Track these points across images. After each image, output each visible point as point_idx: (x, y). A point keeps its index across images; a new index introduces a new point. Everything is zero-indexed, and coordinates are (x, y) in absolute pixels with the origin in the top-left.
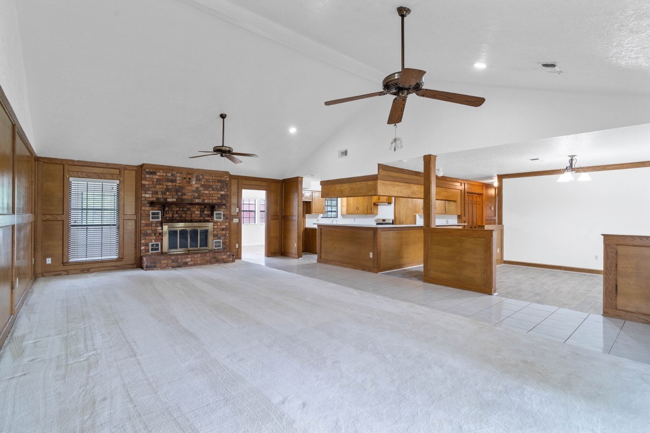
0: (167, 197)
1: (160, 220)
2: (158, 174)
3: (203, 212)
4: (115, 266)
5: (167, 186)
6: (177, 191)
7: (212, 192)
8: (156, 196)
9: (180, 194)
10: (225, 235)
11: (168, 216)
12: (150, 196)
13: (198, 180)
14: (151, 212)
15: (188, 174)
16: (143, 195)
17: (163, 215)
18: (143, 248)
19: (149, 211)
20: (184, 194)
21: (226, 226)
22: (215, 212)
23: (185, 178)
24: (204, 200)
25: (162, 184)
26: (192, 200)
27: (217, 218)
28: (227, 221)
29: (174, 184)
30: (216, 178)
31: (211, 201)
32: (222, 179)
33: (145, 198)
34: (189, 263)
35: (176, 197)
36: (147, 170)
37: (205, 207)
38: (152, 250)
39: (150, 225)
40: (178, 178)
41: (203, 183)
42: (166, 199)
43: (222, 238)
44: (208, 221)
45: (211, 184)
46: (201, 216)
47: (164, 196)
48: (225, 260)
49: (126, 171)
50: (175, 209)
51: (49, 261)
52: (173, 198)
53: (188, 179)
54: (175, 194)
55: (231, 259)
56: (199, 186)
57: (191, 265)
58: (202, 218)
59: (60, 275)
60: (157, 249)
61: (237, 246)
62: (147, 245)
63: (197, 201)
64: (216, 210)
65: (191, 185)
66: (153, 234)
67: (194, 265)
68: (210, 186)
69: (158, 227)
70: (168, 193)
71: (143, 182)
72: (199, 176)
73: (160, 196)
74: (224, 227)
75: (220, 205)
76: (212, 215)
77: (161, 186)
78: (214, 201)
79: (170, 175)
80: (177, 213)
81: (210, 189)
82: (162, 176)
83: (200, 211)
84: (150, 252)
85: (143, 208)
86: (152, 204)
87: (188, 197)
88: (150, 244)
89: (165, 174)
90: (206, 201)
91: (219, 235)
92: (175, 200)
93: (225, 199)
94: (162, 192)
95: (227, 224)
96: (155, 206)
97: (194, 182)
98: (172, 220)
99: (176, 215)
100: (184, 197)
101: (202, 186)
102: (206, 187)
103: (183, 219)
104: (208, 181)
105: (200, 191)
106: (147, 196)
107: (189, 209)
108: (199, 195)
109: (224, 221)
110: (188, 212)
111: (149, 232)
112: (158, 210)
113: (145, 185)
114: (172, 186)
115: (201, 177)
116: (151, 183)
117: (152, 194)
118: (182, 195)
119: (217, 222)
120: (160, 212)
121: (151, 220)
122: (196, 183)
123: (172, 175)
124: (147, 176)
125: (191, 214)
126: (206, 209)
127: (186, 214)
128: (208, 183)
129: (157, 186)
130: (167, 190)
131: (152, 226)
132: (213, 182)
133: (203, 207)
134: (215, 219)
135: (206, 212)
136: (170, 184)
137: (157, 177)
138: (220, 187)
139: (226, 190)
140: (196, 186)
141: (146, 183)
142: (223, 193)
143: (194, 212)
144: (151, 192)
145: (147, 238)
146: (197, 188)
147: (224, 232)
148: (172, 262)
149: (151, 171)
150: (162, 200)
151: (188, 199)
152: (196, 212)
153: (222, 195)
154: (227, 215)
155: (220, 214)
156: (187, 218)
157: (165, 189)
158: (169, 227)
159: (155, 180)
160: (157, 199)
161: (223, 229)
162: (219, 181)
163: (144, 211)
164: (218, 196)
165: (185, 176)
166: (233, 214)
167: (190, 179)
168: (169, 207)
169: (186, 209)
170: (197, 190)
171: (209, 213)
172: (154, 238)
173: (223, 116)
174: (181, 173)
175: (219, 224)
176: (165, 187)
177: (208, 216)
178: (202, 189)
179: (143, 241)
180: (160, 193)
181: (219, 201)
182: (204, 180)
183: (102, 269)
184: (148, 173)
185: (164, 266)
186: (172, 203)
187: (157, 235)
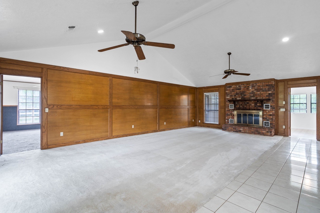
0: (236, 97)
1: (233, 108)
2: (232, 87)
3: (257, 104)
4: (217, 127)
5: (237, 92)
6: (241, 94)
7: (262, 93)
8: (232, 97)
9: (243, 95)
10: (272, 119)
11: (237, 106)
12: (229, 97)
13: (253, 87)
14: (230, 105)
15: (247, 84)
16: (226, 97)
17: (235, 106)
18: (226, 121)
19: (229, 104)
20: (245, 95)
21: (273, 113)
22: (264, 105)
23: (245, 87)
24: (257, 97)
25: (234, 92)
26: (249, 98)
27: (266, 108)
28: (274, 110)
29: (240, 91)
30: (265, 84)
31: (262, 98)
32: (269, 83)
33: (227, 98)
34: (242, 131)
35: (241, 97)
36: (228, 86)
37: (258, 102)
38: (230, 122)
39: (229, 110)
40: (242, 88)
41: (256, 88)
42: (236, 98)
43: (270, 120)
44: (260, 110)
45: (262, 88)
46: (255, 107)
47: (235, 97)
48: (265, 134)
49: (221, 88)
50: (241, 103)
51: (200, 121)
52: (239, 98)
53: (247, 87)
54: (240, 95)
55: (269, 134)
56: (254, 90)
57: (243, 132)
58: (256, 108)
59: (202, 127)
60: (232, 122)
61: (284, 127)
62: (228, 120)
63: (252, 98)
64: (265, 103)
65: (249, 90)
66: (231, 115)
67: (245, 133)
68: (262, 89)
69: (233, 112)
70: (237, 96)
71: (227, 92)
72: (254, 85)
73: (233, 97)
74: (272, 113)
75: (268, 100)
76: (262, 106)
77: (234, 93)
78: (264, 98)
79: (238, 86)
80: (241, 105)
81: (261, 91)
82: (234, 88)
83: (255, 104)
84: (229, 123)
85: (227, 103)
86: (230, 101)
87: (247, 96)
88: (229, 119)
89: (235, 87)
90: (258, 98)
91: (268, 118)
92: (240, 98)
93: (272, 96)
94: (234, 95)
95: (274, 112)
96: (231, 102)
97: (251, 88)
98: (239, 109)
99: (241, 106)
100: (245, 97)
101: (255, 90)
102: (258, 90)
103: (245, 108)
104: (259, 86)
105: (254, 93)
106: (228, 97)
107: (248, 103)
108: (253, 95)
109: (271, 110)
110: (248, 105)
111: (229, 114)
112: (233, 104)
113: (227, 93)
114: (239, 92)
115: (255, 85)
116: (229, 91)
117: (230, 97)
118: (244, 96)
119: (266, 110)
120: (233, 105)
121: (230, 108)
122: (252, 89)
123: (239, 86)
124: (228, 89)
125: (249, 106)
126: (258, 103)
127: (246, 105)
128: (259, 88)
129: (232, 93)
130: (237, 94)
131: (230, 111)
132: (262, 87)
133: (256, 101)
134: (264, 109)
135: (258, 105)
136: (238, 91)
137: (232, 88)
138: (268, 89)
139: (272, 90)
140: (252, 90)
141: (228, 92)
142: (270, 92)
143: (251, 104)
144: (229, 96)
145: (228, 116)
146: (253, 91)
147: (271, 117)
148: (234, 129)
149: (229, 86)
150: (234, 99)
151: (247, 98)
152: (252, 105)
153: (269, 94)
154: (274, 106)
155: (269, 106)
156: (247, 108)
157: (236, 94)
158: (237, 112)
159: (231, 90)
160: (232, 98)
161: (271, 115)
162: (267, 85)
163: (227, 104)
164: (266, 94)
165: (245, 86)
166: (280, 105)
167: (248, 87)
168: (237, 102)
169: (246, 103)
170: (253, 92)
171: (260, 105)
172: (231, 117)
173: (229, 54)
174: (243, 84)
175: (268, 111)
176: (236, 93)
177: (260, 106)
178: (256, 91)
179: (226, 118)
180: (233, 96)
181: (268, 98)
182: (256, 86)
183: (213, 127)
184: (228, 87)
185: (230, 130)
186: (239, 100)
187: (232, 115)
